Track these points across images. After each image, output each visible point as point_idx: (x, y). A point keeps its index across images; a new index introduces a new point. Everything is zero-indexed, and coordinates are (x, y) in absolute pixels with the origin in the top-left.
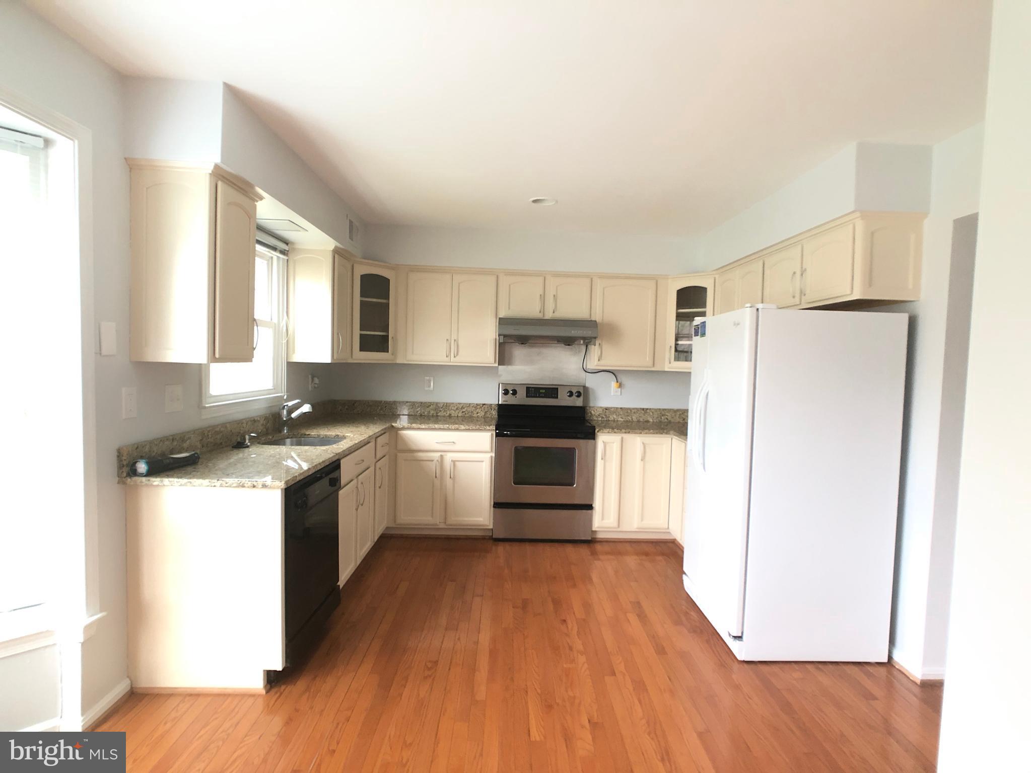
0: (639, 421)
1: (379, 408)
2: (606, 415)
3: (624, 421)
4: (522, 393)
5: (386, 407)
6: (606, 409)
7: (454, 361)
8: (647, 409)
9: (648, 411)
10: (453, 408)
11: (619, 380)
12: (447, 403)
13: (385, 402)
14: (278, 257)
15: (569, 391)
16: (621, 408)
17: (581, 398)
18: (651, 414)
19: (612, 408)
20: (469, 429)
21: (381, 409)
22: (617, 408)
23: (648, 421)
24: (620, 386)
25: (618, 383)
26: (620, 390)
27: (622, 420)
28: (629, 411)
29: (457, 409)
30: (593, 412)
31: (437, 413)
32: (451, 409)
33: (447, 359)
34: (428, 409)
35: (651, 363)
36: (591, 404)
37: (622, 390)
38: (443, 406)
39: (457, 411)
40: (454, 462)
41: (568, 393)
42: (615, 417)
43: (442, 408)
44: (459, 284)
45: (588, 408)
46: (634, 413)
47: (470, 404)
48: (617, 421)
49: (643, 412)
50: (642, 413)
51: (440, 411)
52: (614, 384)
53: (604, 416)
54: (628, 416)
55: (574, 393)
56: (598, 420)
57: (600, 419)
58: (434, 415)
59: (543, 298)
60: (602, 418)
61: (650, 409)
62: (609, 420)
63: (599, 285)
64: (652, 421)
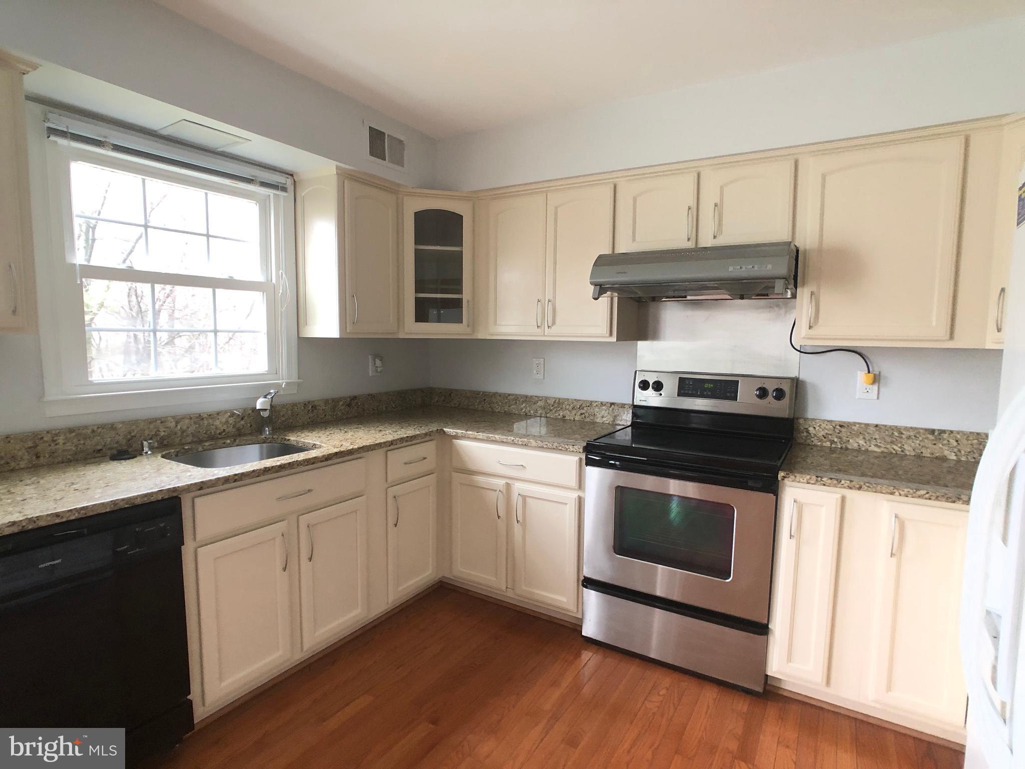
0: (919, 457)
1: (478, 401)
2: (840, 438)
3: (882, 452)
4: (671, 386)
5: (485, 400)
6: (841, 426)
7: (549, 334)
8: (944, 432)
9: (945, 436)
10: (567, 407)
11: (875, 369)
12: (559, 399)
13: (484, 392)
14: (274, 194)
15: (760, 388)
16: (877, 426)
17: (786, 401)
18: (955, 444)
19: (855, 424)
20: (542, 447)
21: (480, 403)
22: (867, 425)
23: (944, 459)
24: (876, 379)
25: (871, 375)
26: (875, 387)
27: (876, 449)
28: (896, 434)
29: (573, 408)
30: (811, 429)
31: (546, 413)
32: (566, 409)
33: (539, 330)
34: (534, 407)
35: (943, 332)
36: (811, 413)
37: (882, 390)
38: (554, 402)
39: (574, 412)
40: (524, 498)
41: (757, 390)
42: (862, 442)
43: (553, 406)
44: (556, 208)
45: (801, 421)
46: (909, 437)
47: (592, 402)
48: (867, 450)
49: (931, 437)
50: (927, 438)
51: (551, 410)
52: (861, 376)
53: (836, 440)
54: (892, 442)
55: (770, 391)
56: (822, 446)
57: (828, 444)
58: (543, 415)
59: (695, 212)
60: (832, 442)
61: (952, 432)
62: (847, 449)
63: (811, 170)
64: (955, 458)
